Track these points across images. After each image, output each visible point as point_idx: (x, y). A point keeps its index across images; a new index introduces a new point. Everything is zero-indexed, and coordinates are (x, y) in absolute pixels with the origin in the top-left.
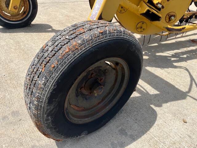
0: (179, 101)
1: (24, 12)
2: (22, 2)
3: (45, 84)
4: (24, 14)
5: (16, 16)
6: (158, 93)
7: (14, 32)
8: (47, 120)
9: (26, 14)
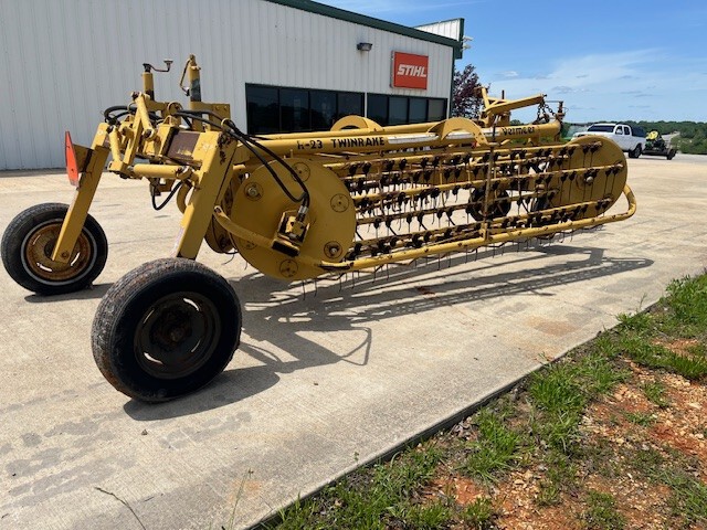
0: (324, 366)
1: (80, 263)
2: (78, 246)
3: (113, 313)
4: (79, 267)
5: (62, 271)
6: (296, 359)
7: (56, 301)
8: (115, 352)
9: (85, 265)
